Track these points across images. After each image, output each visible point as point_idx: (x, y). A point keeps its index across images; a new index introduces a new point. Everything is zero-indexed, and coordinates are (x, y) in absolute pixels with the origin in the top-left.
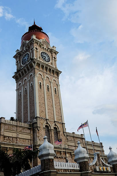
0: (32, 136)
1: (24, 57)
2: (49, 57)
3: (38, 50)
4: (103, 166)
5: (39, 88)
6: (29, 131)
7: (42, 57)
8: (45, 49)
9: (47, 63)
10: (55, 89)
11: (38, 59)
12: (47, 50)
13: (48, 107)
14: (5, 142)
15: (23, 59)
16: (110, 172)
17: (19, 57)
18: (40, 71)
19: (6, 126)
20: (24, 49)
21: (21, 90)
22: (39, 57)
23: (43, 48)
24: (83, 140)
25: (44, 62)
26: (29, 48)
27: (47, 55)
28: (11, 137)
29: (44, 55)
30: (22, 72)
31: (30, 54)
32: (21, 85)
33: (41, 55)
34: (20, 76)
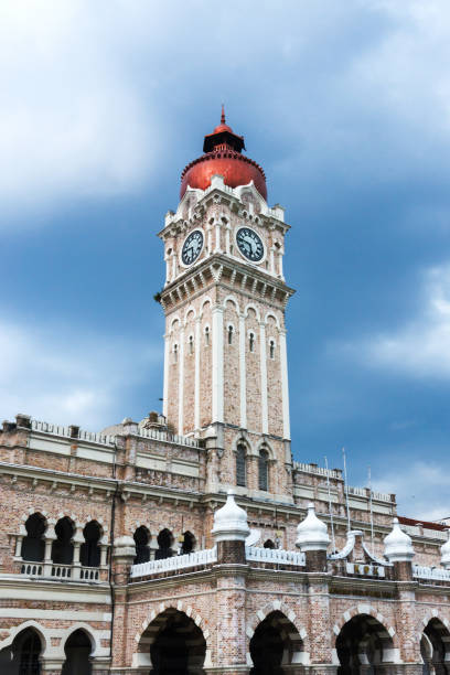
0: (202, 469)
1: (188, 241)
2: (260, 242)
3: (228, 226)
4: (368, 563)
5: (225, 343)
6: (195, 457)
7: (241, 246)
8: (251, 217)
9: (253, 263)
10: (272, 343)
11: (228, 255)
12: (257, 220)
13: (247, 396)
14: (139, 481)
15: (185, 247)
16: (383, 578)
17: (175, 237)
18: (232, 291)
19: (140, 444)
20: (190, 216)
21: (179, 340)
22: (231, 247)
23: (245, 214)
24: (339, 486)
25: (244, 263)
26: (203, 213)
27: (256, 236)
28: (151, 470)
29: (247, 239)
30: (182, 288)
31: (207, 235)
32: (180, 325)
33: (239, 239)
34: (177, 298)
